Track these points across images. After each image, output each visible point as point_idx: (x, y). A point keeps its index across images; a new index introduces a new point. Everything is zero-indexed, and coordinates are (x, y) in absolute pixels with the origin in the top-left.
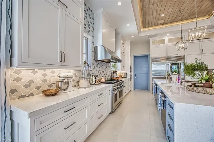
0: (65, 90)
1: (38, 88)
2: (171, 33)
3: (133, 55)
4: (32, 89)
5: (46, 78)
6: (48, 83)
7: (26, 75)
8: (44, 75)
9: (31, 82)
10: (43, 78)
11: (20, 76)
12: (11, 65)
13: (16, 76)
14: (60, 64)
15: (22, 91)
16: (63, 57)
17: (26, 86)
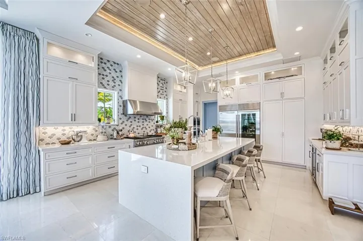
0: (78, 141)
1: (58, 139)
2: (241, 70)
3: (203, 102)
4: (54, 140)
5: (65, 132)
6: (67, 136)
7: (50, 130)
8: (64, 130)
9: (54, 135)
10: (63, 132)
11: (46, 131)
12: (39, 125)
13: (44, 131)
14: (72, 122)
15: (48, 140)
16: (74, 118)
17: (50, 137)
